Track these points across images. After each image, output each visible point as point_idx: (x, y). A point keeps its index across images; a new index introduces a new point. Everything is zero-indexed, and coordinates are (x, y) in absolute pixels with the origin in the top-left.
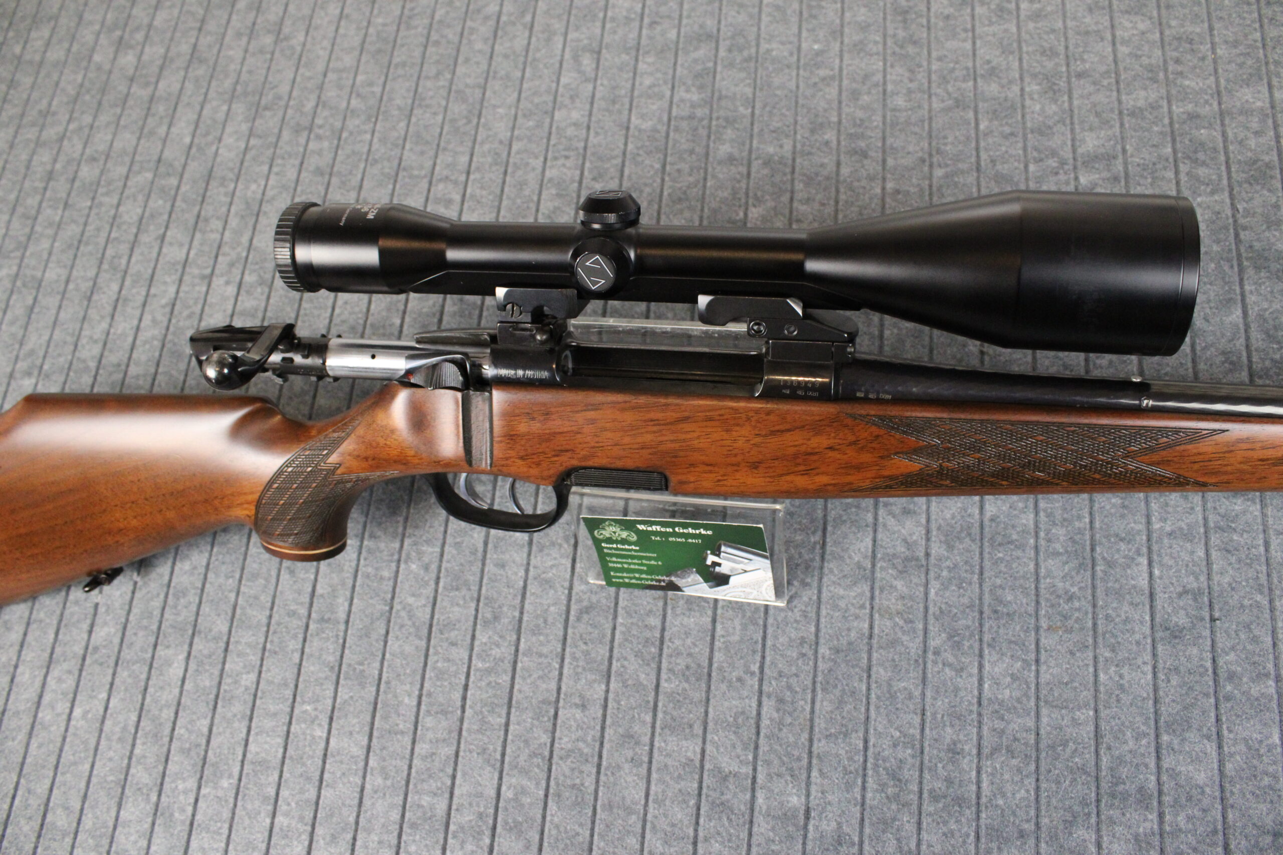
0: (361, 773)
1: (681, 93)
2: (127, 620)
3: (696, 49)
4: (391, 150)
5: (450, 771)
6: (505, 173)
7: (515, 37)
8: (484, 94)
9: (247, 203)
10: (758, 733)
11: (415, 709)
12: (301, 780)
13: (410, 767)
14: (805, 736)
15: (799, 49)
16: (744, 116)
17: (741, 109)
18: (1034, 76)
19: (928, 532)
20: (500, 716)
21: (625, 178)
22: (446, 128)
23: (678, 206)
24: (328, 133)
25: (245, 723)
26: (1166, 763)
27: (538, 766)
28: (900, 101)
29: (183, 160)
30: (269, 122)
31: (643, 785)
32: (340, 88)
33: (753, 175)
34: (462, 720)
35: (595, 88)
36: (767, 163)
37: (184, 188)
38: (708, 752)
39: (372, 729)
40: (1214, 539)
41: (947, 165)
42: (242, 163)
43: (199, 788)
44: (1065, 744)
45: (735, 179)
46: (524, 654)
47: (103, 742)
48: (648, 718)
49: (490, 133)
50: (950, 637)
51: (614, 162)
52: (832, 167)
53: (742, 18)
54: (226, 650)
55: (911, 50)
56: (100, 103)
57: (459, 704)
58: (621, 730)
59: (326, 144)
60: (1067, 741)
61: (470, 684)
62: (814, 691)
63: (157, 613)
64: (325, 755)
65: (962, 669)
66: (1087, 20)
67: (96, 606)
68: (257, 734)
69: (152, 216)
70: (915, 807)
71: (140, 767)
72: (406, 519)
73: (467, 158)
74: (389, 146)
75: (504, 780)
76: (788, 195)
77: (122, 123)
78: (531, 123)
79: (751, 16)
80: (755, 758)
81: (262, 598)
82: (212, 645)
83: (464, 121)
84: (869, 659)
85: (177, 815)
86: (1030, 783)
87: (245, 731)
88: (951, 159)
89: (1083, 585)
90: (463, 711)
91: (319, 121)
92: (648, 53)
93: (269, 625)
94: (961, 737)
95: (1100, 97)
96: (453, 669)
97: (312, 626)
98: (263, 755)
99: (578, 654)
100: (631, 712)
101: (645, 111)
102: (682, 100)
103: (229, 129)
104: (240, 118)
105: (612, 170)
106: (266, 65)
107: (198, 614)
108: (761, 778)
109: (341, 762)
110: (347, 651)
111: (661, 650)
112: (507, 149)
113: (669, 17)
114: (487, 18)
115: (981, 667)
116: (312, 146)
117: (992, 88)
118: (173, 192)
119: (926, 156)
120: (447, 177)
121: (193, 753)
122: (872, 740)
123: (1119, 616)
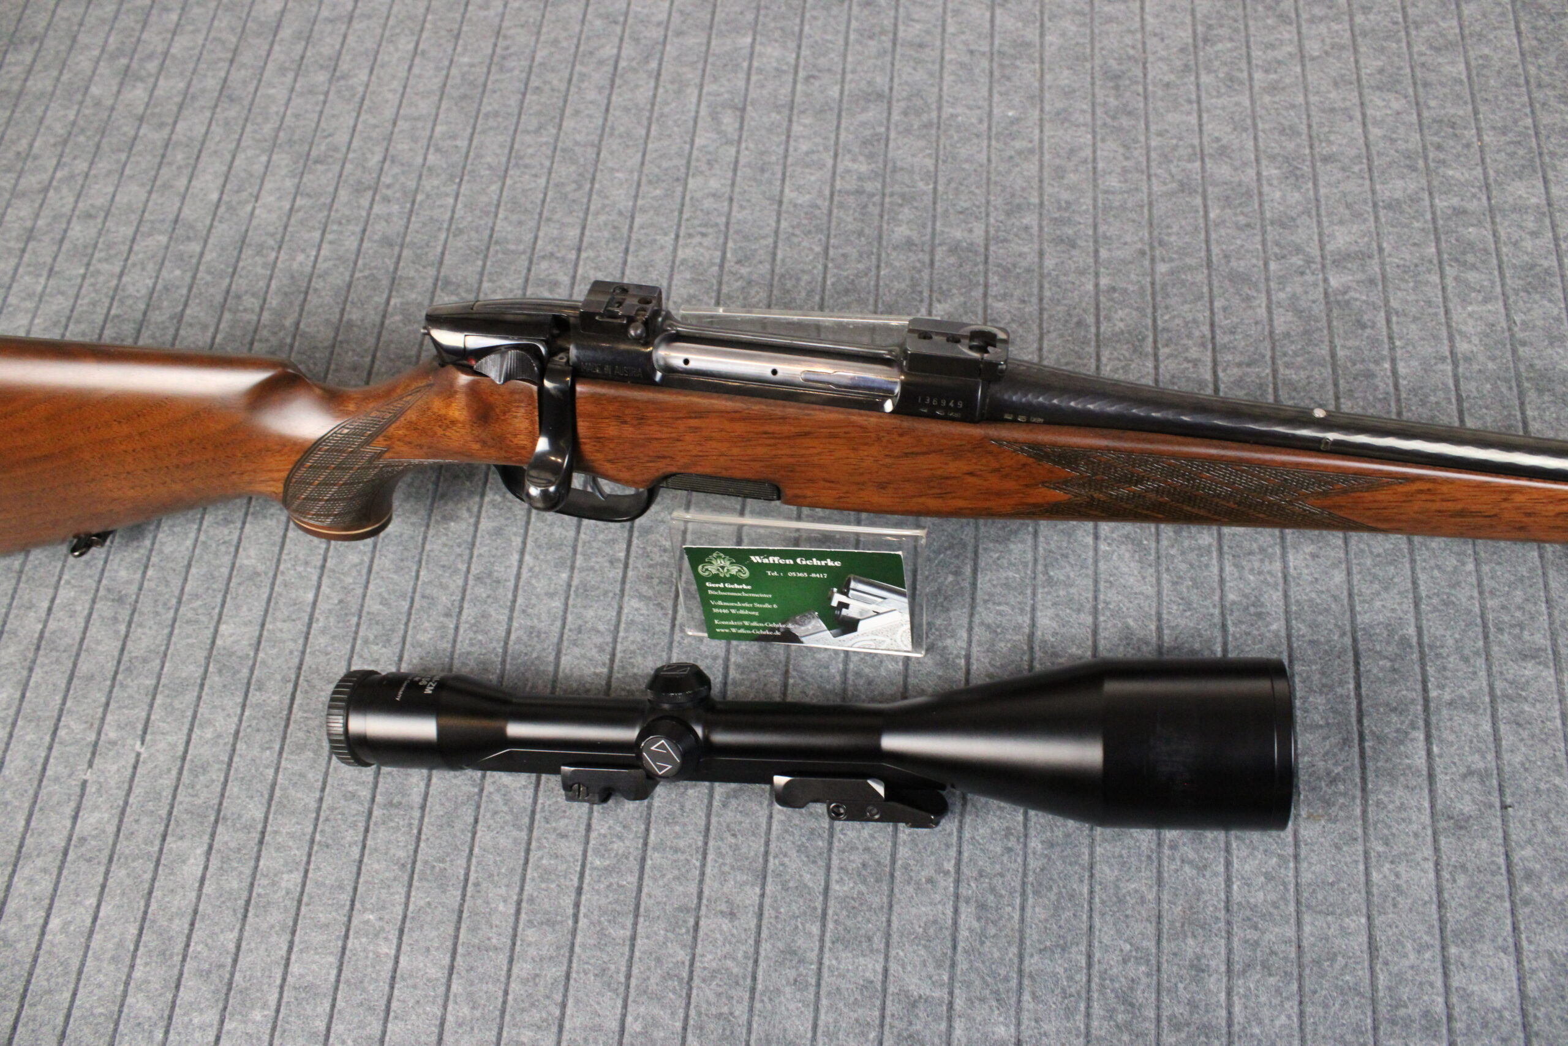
0: (440, 1001)
1: (845, 163)
2: (126, 803)
3: (864, 110)
4: (480, 218)
5: (558, 998)
6: (627, 251)
7: (637, 86)
8: (598, 154)
9: (292, 277)
10: (954, 948)
11: (512, 919)
12: (361, 1010)
13: (506, 993)
14: (1014, 950)
15: (990, 114)
16: (924, 193)
17: (921, 184)
18: (1273, 158)
20: (623, 927)
21: (778, 262)
22: (550, 194)
23: (845, 299)
24: (398, 195)
25: (288, 937)
26: (1456, 981)
27: (674, 991)
28: (1114, 182)
29: (208, 222)
30: (321, 178)
31: (809, 1015)
32: (415, 140)
33: (937, 264)
34: (574, 932)
35: (738, 152)
36: (954, 249)
37: (207, 257)
38: (891, 971)
39: (455, 945)
40: (1503, 710)
41: (1171, 260)
42: (286, 228)
43: (222, 1022)
44: (1333, 958)
45: (914, 268)
46: (655, 849)
47: (90, 963)
48: (815, 929)
49: (607, 202)
51: (764, 242)
52: (1033, 258)
53: (920, 75)
54: (261, 842)
55: (1125, 121)
56: (98, 146)
57: (570, 911)
58: (780, 945)
59: (395, 208)
60: (1335, 955)
61: (585, 886)
62: (1024, 894)
63: (167, 794)
64: (393, 978)
65: (1205, 867)
66: (1333, 95)
67: (84, 783)
68: (301, 951)
69: (166, 288)
70: (1152, 1038)
71: (140, 996)
73: (578, 232)
74: (478, 213)
75: (629, 1009)
76: (981, 290)
77: (128, 172)
78: (658, 192)
79: (931, 74)
80: (952, 978)
81: (310, 776)
82: (242, 835)
83: (574, 186)
84: (1092, 854)
86: (1292, 1007)
87: (285, 947)
88: (1176, 252)
89: (1348, 764)
90: (576, 922)
91: (386, 180)
92: (803, 112)
93: (319, 810)
94: (1207, 951)
95: (1351, 186)
96: (563, 867)
97: (377, 813)
98: (310, 978)
99: (725, 849)
100: (793, 922)
101: (802, 182)
102: (848, 171)
103: (268, 185)
104: (284, 172)
105: (761, 252)
106: (318, 108)
107: (222, 795)
108: (959, 1004)
109: (415, 987)
110: (422, 845)
111: (831, 843)
112: (628, 221)
113: (829, 70)
114: (601, 63)
115: (1228, 864)
116: (376, 209)
117: (1222, 171)
118: (194, 261)
119: (1147, 248)
120: (552, 254)
121: (214, 976)
122: (1097, 955)
123: (1393, 802)
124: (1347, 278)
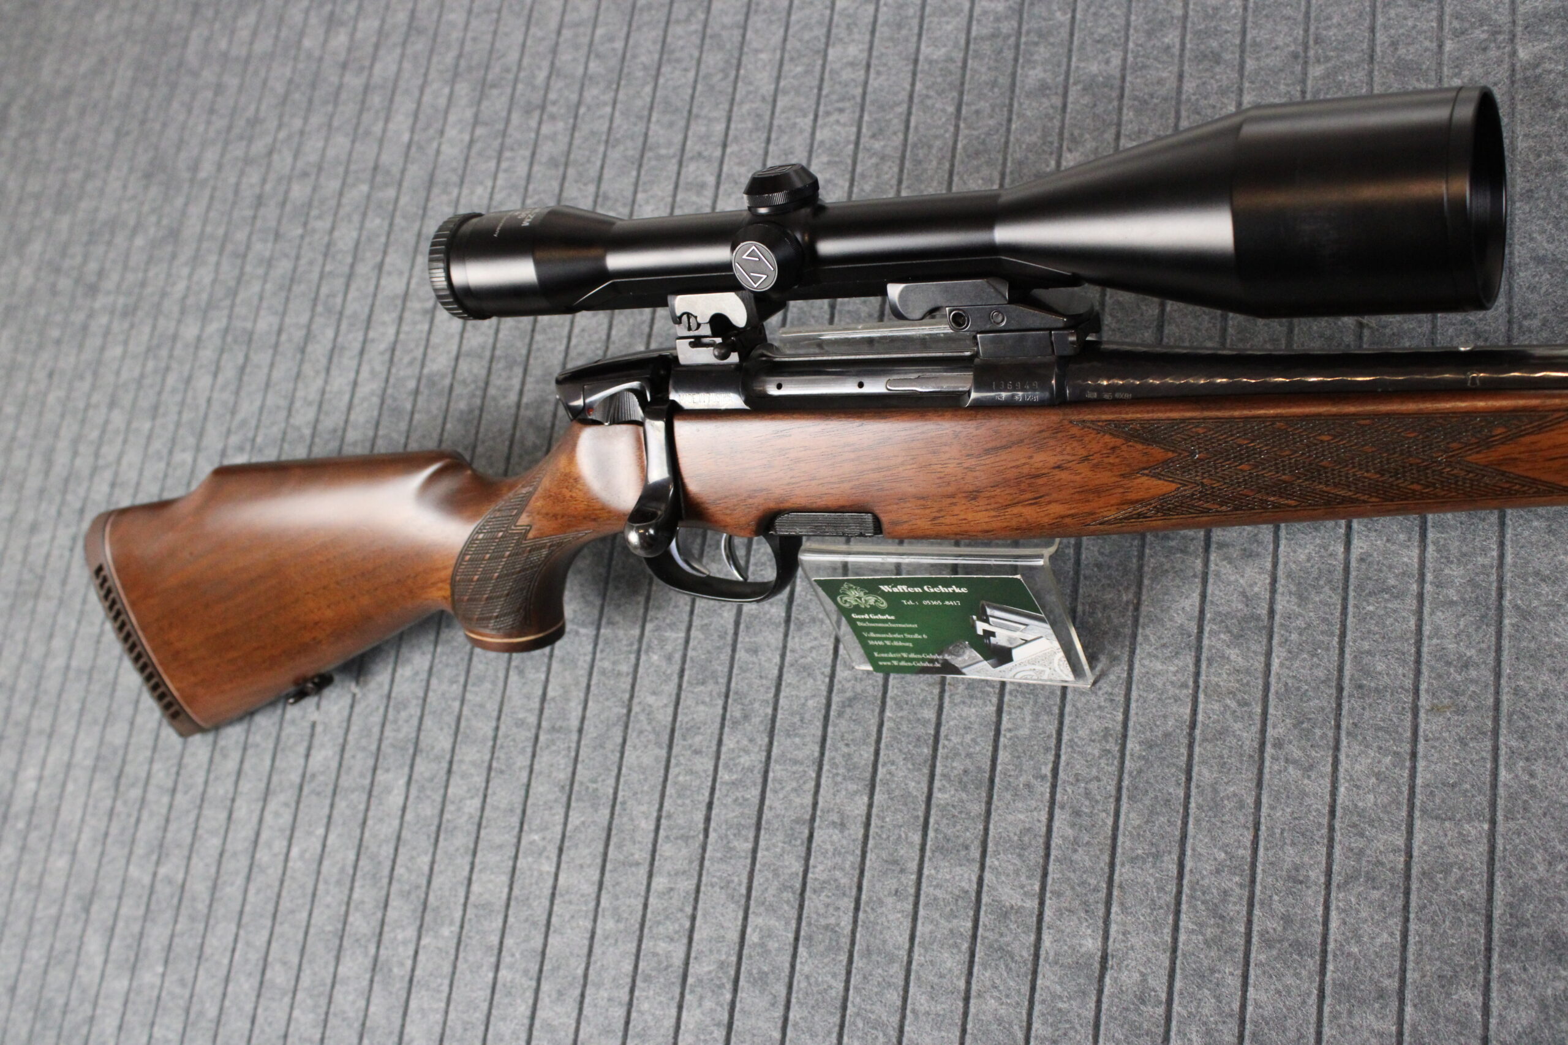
0: (591, 916)
2: (345, 740)
4: (635, 124)
5: (689, 910)
6: (768, 141)
8: (744, 36)
10: (1047, 855)
11: (652, 835)
12: (527, 925)
13: (645, 906)
14: (1105, 858)
16: (1061, 25)
17: (1058, 14)
19: (1274, 581)
20: (746, 840)
21: (912, 130)
22: (699, 87)
23: (975, 163)
24: (562, 111)
25: (468, 858)
27: (788, 902)
29: (401, 165)
30: (497, 102)
31: (907, 924)
32: (577, 47)
33: (1070, 106)
34: (704, 847)
35: (877, 10)
36: (1089, 87)
37: (403, 201)
38: (986, 882)
39: (604, 861)
41: (1328, 59)
42: (467, 160)
43: (419, 938)
44: (1447, 872)
45: (1047, 115)
46: (776, 761)
47: (321, 887)
48: (917, 838)
49: (751, 88)
50: (1298, 724)
51: (899, 110)
52: (1172, 83)
54: (449, 771)
56: (310, 101)
57: (701, 826)
58: (884, 855)
59: (560, 125)
60: (1452, 865)
61: (716, 802)
62: (1118, 799)
63: (376, 730)
64: (553, 895)
65: (1311, 767)
67: (313, 725)
68: (481, 871)
69: (369, 240)
70: (1240, 955)
71: (358, 915)
72: (648, 599)
73: (723, 126)
74: (633, 119)
75: (750, 920)
76: (1113, 130)
77: (336, 123)
78: (799, 69)
80: (1043, 888)
81: (488, 705)
82: (435, 766)
83: (720, 76)
84: (1190, 756)
85: (395, 970)
86: (1395, 923)
87: (467, 868)
88: (1335, 49)
89: (1484, 646)
90: (706, 836)
91: (552, 96)
93: (495, 738)
94: (1306, 859)
96: (697, 783)
97: (542, 738)
98: (487, 896)
99: (839, 759)
100: (897, 831)
101: (938, 34)
102: (984, 13)
103: (452, 118)
104: (464, 102)
105: (895, 121)
106: (492, 28)
107: (419, 729)
108: (1048, 915)
109: (570, 902)
110: (579, 766)
111: (935, 750)
112: (770, 107)
115: (1336, 763)
116: (546, 129)
118: (391, 207)
119: (1300, 49)
120: (700, 154)
121: (413, 897)
122: (1189, 864)
123: (1534, 688)
124: (1540, 47)
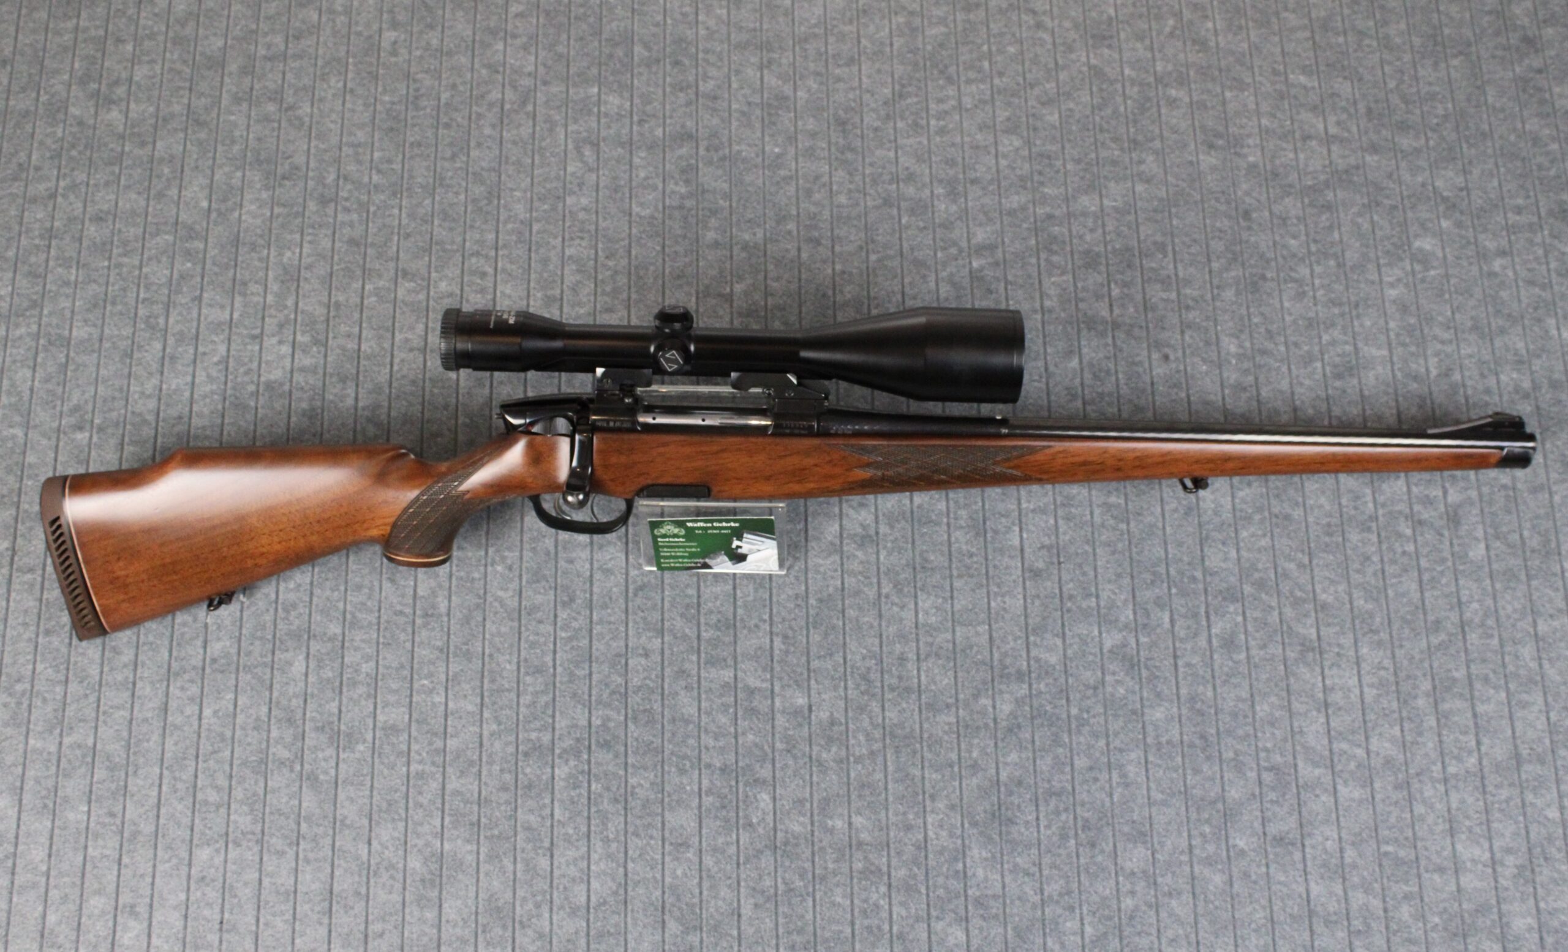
0: (478, 723)
1: (671, 186)
3: (681, 146)
4: (421, 225)
5: (550, 712)
6: (530, 250)
7: (520, 125)
8: (499, 177)
9: (285, 269)
10: (772, 660)
11: (516, 672)
12: (428, 735)
13: (518, 713)
14: (804, 659)
15: (763, 152)
16: (724, 208)
17: (721, 202)
18: (941, 181)
19: (877, 517)
20: (584, 669)
22: (469, 208)
24: (354, 206)
25: (372, 701)
26: (1033, 653)
27: (618, 700)
28: (843, 199)
29: (204, 224)
30: (290, 192)
31: (696, 704)
32: (359, 162)
33: (735, 257)
34: (554, 675)
35: (598, 177)
36: (745, 247)
37: (211, 253)
38: (739, 676)
39: (482, 691)
40: (1060, 513)
41: (879, 252)
42: (270, 230)
43: (338, 755)
44: (971, 647)
45: (721, 260)
46: (597, 623)
48: (694, 658)
49: (511, 214)
50: (895, 586)
51: (622, 243)
52: (794, 253)
53: (715, 121)
54: (343, 647)
55: (849, 156)
57: (551, 664)
58: (676, 668)
59: (354, 216)
61: (558, 649)
62: (808, 629)
64: (446, 714)
65: (904, 606)
66: (979, 137)
67: (206, 626)
68: (383, 707)
69: (183, 278)
70: (879, 696)
71: (279, 746)
72: (487, 533)
73: (494, 236)
74: (418, 221)
75: (593, 713)
76: (763, 274)
77: (123, 182)
78: (546, 207)
79: (723, 121)
80: (772, 677)
81: (369, 603)
82: (329, 645)
83: (485, 202)
84: (843, 605)
85: (322, 777)
86: (951, 673)
87: (371, 706)
88: (882, 247)
89: (979, 546)
90: (555, 669)
91: (343, 194)
92: (639, 148)
93: (379, 624)
94: (906, 649)
95: (986, 200)
96: (542, 640)
98: (392, 721)
99: (638, 620)
100: (681, 655)
101: (643, 200)
102: (673, 192)
103: (248, 196)
104: (258, 186)
105: (621, 250)
106: (275, 133)
107: (310, 622)
108: (777, 689)
109: (460, 717)
110: (452, 636)
111: (699, 610)
112: (528, 228)
113: (654, 116)
114: (491, 105)
115: (916, 604)
116: (340, 217)
117: (910, 191)
118: (200, 255)
119: (864, 244)
120: (478, 252)
122: (849, 657)
123: (1002, 565)
124: (983, 262)
